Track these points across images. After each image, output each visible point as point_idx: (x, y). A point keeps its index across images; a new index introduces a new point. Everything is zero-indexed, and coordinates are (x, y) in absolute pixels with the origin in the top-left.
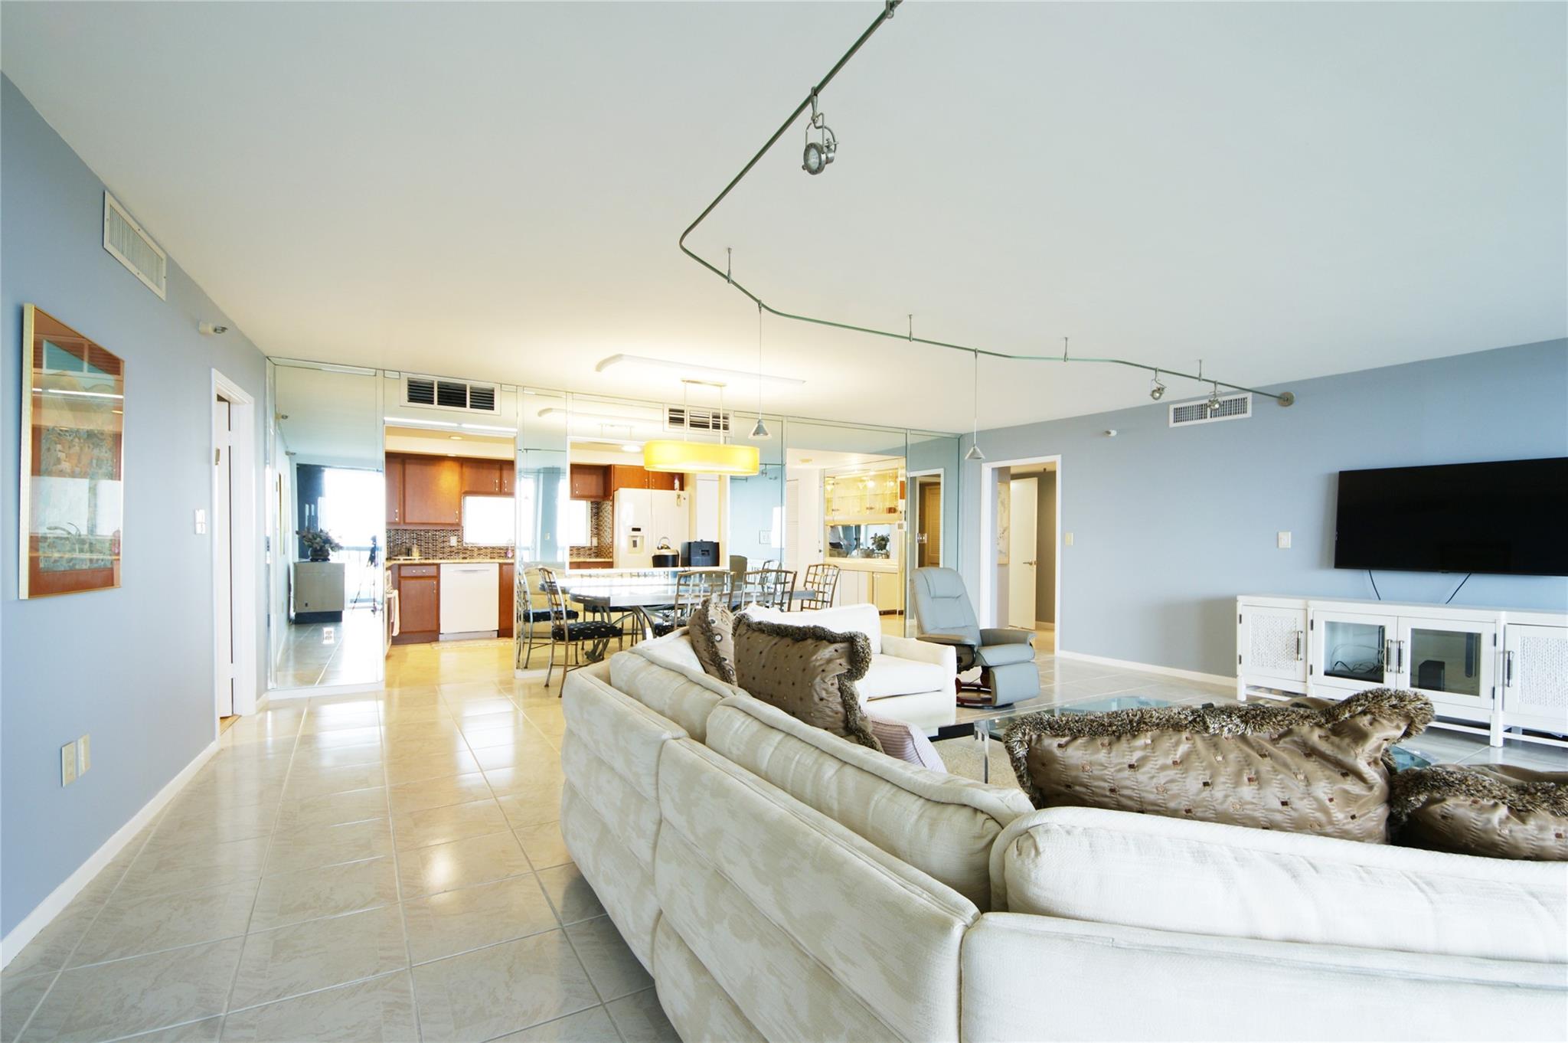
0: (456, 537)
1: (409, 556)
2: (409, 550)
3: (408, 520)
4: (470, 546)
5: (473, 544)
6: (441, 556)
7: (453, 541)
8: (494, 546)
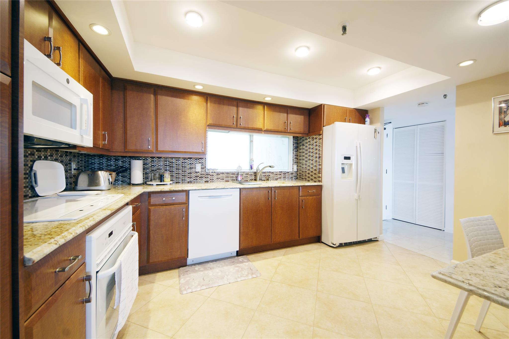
0: (200, 164)
1: (161, 182)
2: (161, 176)
3: (160, 148)
4: (211, 171)
5: (213, 170)
6: (188, 180)
7: (198, 168)
8: (228, 171)
